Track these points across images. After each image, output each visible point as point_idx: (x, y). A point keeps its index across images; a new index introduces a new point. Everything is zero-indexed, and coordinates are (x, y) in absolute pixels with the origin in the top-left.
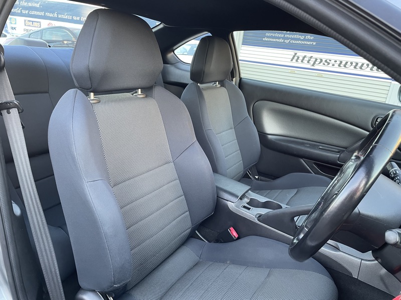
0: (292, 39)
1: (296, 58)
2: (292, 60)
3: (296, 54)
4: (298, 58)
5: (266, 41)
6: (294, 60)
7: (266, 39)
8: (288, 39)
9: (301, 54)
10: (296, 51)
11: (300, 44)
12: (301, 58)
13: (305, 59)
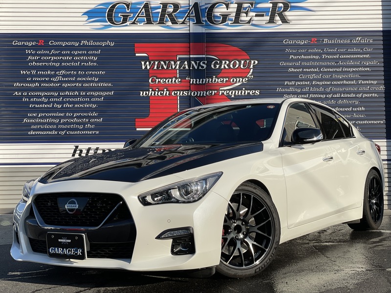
0: (68, 130)
1: (78, 152)
2: (73, 155)
3: (77, 147)
4: (81, 151)
5: (32, 135)
6: (77, 156)
7: (32, 133)
8: (63, 130)
9: (84, 146)
10: (77, 144)
11: (79, 134)
12: (85, 151)
13: (90, 151)
